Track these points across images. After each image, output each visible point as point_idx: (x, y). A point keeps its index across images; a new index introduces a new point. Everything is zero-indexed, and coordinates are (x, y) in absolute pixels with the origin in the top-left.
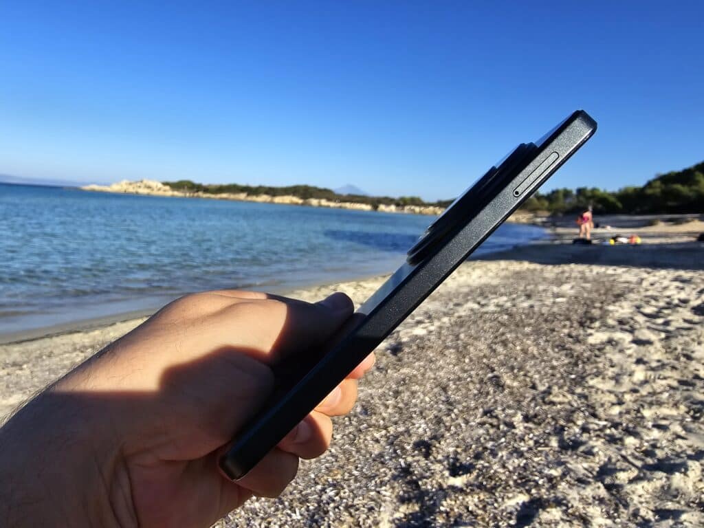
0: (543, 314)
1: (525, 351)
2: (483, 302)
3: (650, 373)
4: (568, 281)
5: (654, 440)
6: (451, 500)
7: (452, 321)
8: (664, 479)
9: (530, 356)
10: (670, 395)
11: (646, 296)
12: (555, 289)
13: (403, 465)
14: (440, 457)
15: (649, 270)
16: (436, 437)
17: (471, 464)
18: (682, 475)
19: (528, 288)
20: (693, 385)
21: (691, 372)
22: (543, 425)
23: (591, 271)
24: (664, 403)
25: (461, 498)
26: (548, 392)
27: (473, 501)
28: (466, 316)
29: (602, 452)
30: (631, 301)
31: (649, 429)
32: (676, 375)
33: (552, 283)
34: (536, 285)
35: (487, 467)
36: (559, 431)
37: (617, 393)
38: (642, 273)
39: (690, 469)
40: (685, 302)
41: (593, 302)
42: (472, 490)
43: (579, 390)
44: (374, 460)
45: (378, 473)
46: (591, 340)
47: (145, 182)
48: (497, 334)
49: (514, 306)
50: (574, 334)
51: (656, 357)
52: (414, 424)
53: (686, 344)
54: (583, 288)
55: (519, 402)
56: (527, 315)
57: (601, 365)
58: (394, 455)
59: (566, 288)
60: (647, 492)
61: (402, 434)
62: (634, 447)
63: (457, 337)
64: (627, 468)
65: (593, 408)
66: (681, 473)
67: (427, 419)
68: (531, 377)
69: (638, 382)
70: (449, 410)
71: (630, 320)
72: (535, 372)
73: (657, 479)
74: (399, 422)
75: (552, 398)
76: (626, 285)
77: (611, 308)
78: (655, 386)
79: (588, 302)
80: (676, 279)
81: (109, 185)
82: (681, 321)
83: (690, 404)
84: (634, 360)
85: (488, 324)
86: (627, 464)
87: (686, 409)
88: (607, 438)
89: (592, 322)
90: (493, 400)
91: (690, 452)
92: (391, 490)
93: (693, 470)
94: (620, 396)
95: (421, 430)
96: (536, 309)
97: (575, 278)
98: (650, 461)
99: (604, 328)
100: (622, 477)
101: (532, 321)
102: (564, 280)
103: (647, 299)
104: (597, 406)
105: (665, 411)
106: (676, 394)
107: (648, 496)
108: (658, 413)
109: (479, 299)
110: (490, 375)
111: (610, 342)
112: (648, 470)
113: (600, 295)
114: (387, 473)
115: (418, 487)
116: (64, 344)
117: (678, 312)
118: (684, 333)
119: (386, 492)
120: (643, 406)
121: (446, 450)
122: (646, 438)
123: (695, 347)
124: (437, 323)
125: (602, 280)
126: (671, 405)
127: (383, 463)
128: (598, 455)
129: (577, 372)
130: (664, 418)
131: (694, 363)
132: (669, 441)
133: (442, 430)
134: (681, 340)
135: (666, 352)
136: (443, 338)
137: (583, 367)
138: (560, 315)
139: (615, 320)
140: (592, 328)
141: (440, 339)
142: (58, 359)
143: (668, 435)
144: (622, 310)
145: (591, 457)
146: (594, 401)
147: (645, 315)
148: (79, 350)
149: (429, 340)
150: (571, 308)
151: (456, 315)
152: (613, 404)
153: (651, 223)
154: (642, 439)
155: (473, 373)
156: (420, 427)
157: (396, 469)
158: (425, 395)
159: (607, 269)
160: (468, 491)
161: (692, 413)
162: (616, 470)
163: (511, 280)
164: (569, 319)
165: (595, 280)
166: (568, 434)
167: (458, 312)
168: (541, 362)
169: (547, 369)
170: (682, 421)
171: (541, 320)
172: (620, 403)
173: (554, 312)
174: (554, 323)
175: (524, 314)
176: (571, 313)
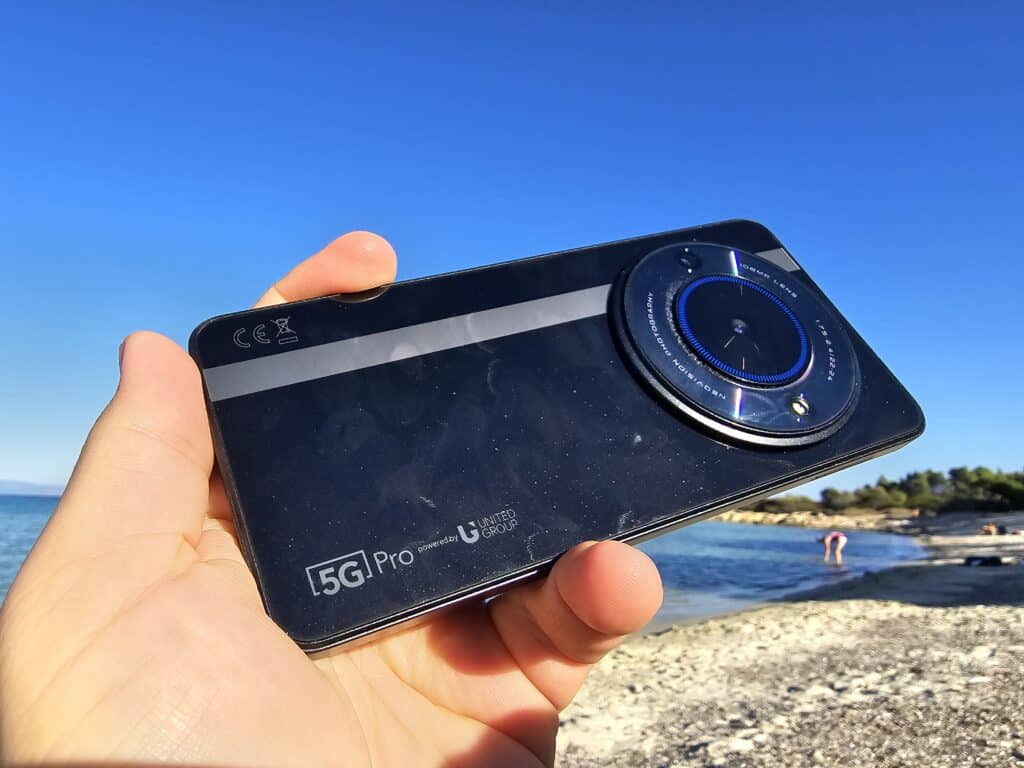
0: (955, 711)
2: (839, 685)
7: (793, 722)
12: (964, 659)
19: (912, 654)
23: (1019, 619)
28: (815, 713)
33: (953, 644)
34: (925, 649)
49: (897, 692)
54: (1012, 653)
56: (926, 710)
59: (981, 654)
85: (859, 731)
96: (939, 698)
97: (993, 633)
101: (938, 724)
102: (971, 637)
109: (830, 678)
124: (767, 728)
136: (787, 760)
149: (762, 763)
151: (797, 710)
163: (877, 638)
164: (1005, 720)
167: (798, 704)
171: (953, 722)
173: (974, 707)
174: (981, 728)
175: (921, 709)
176: (1007, 709)
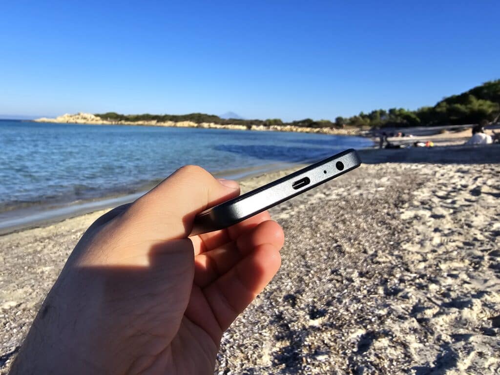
0: (369, 200)
1: (358, 227)
2: (327, 193)
3: (444, 238)
4: (385, 175)
5: (449, 285)
6: (312, 337)
7: (307, 207)
8: (457, 313)
9: (362, 229)
10: (458, 253)
11: (439, 184)
12: (377, 182)
13: (277, 313)
14: (302, 306)
15: (440, 165)
16: (299, 292)
17: (324, 310)
18: (469, 309)
19: (358, 181)
20: (473, 245)
21: (472, 236)
22: (372, 279)
23: (401, 167)
24: (454, 259)
25: (318, 334)
26: (375, 255)
27: (327, 336)
28: (316, 203)
29: (415, 296)
30: (429, 188)
31: (445, 278)
32: (462, 238)
33: (374, 177)
34: (364, 179)
35: (335, 311)
36: (384, 282)
37: (422, 254)
38: (434, 167)
39: (474, 305)
40: (465, 186)
41: (403, 189)
42: (326, 329)
43: (396, 253)
44: (256, 311)
45: (260, 320)
46: (403, 217)
47: (82, 114)
48: (339, 215)
49: (349, 194)
50: (391, 213)
51: (448, 226)
52: (283, 283)
53: (467, 216)
54: (396, 179)
55: (356, 263)
56: (358, 201)
57: (410, 234)
58: (270, 306)
59: (384, 180)
60: (446, 323)
61: (275, 290)
62: (435, 291)
63: (311, 219)
64: (432, 306)
65: (407, 265)
66: (468, 308)
67: (292, 279)
68: (363, 245)
69: (436, 245)
70: (308, 271)
71: (429, 201)
72: (366, 241)
73: (452, 313)
74: (273, 282)
75: (378, 259)
76: (425, 176)
77: (415, 193)
78: (448, 247)
79: (400, 190)
80: (458, 171)
81: (55, 118)
82: (463, 200)
83: (471, 259)
84: (433, 229)
85: (332, 209)
86: (431, 303)
87: (469, 262)
88: (417, 286)
89: (403, 204)
90: (337, 263)
91: (473, 293)
92: (269, 332)
93: (476, 305)
94: (424, 255)
95: (288, 287)
96: (364, 196)
97: (390, 173)
98: (447, 300)
99: (411, 208)
100: (429, 313)
101: (362, 205)
102: (382, 174)
103: (440, 186)
104: (409, 263)
105: (455, 264)
106: (462, 252)
107: (448, 325)
108: (451, 266)
109: (325, 191)
110: (335, 245)
111: (416, 217)
112: (446, 307)
113: (407, 184)
114: (266, 319)
115: (288, 328)
116: (27, 237)
117: (461, 194)
118: (466, 208)
119: (266, 333)
120: (440, 262)
121: (307, 300)
122: (443, 284)
123: (473, 218)
124: (296, 210)
125: (408, 173)
126: (459, 260)
127: (262, 312)
128: (412, 298)
129: (395, 239)
130: (455, 270)
131: (473, 229)
132: (459, 285)
133: (303, 286)
134: (464, 214)
135: (454, 223)
136: (301, 220)
137: (398, 236)
138: (381, 200)
139: (418, 201)
140: (403, 208)
141: (299, 220)
142: (24, 248)
143: (458, 281)
144: (423, 194)
145: (407, 300)
146: (406, 260)
147: (439, 197)
148: (39, 241)
149: (291, 222)
150: (388, 194)
151: (309, 202)
152: (420, 261)
153: (440, 132)
154: (440, 285)
155: (323, 244)
156: (288, 285)
157: (272, 316)
158: (290, 262)
159: (411, 166)
160: (323, 329)
161: (473, 265)
162: (424, 308)
164: (387, 202)
165: (403, 174)
166: (391, 284)
167: (310, 200)
168: (369, 234)
169: (374, 239)
170: (467, 270)
171: (368, 203)
172: (425, 260)
173: (377, 198)
174: (377, 206)
175: (356, 200)
176: (389, 198)
